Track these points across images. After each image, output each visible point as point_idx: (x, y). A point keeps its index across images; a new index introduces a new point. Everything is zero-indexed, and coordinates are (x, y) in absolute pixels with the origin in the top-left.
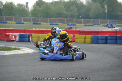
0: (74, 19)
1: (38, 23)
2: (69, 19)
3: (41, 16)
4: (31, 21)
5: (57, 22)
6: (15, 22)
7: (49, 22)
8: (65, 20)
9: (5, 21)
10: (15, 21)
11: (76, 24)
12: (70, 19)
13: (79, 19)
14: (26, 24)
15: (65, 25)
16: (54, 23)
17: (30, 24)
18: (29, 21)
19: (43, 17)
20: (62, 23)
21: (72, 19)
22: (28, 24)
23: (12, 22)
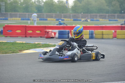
0: (116, 14)
1: (79, 19)
2: (110, 14)
3: (82, 12)
4: (72, 18)
5: (98, 18)
6: (55, 19)
7: (89, 18)
8: (106, 16)
9: (45, 19)
10: (55, 17)
11: (118, 19)
12: (112, 14)
13: (121, 14)
14: (67, 20)
15: (107, 21)
16: (95, 19)
17: (71, 20)
18: (69, 17)
19: (83, 13)
20: (103, 18)
21: (114, 14)
22: (69, 20)
23: (52, 19)
